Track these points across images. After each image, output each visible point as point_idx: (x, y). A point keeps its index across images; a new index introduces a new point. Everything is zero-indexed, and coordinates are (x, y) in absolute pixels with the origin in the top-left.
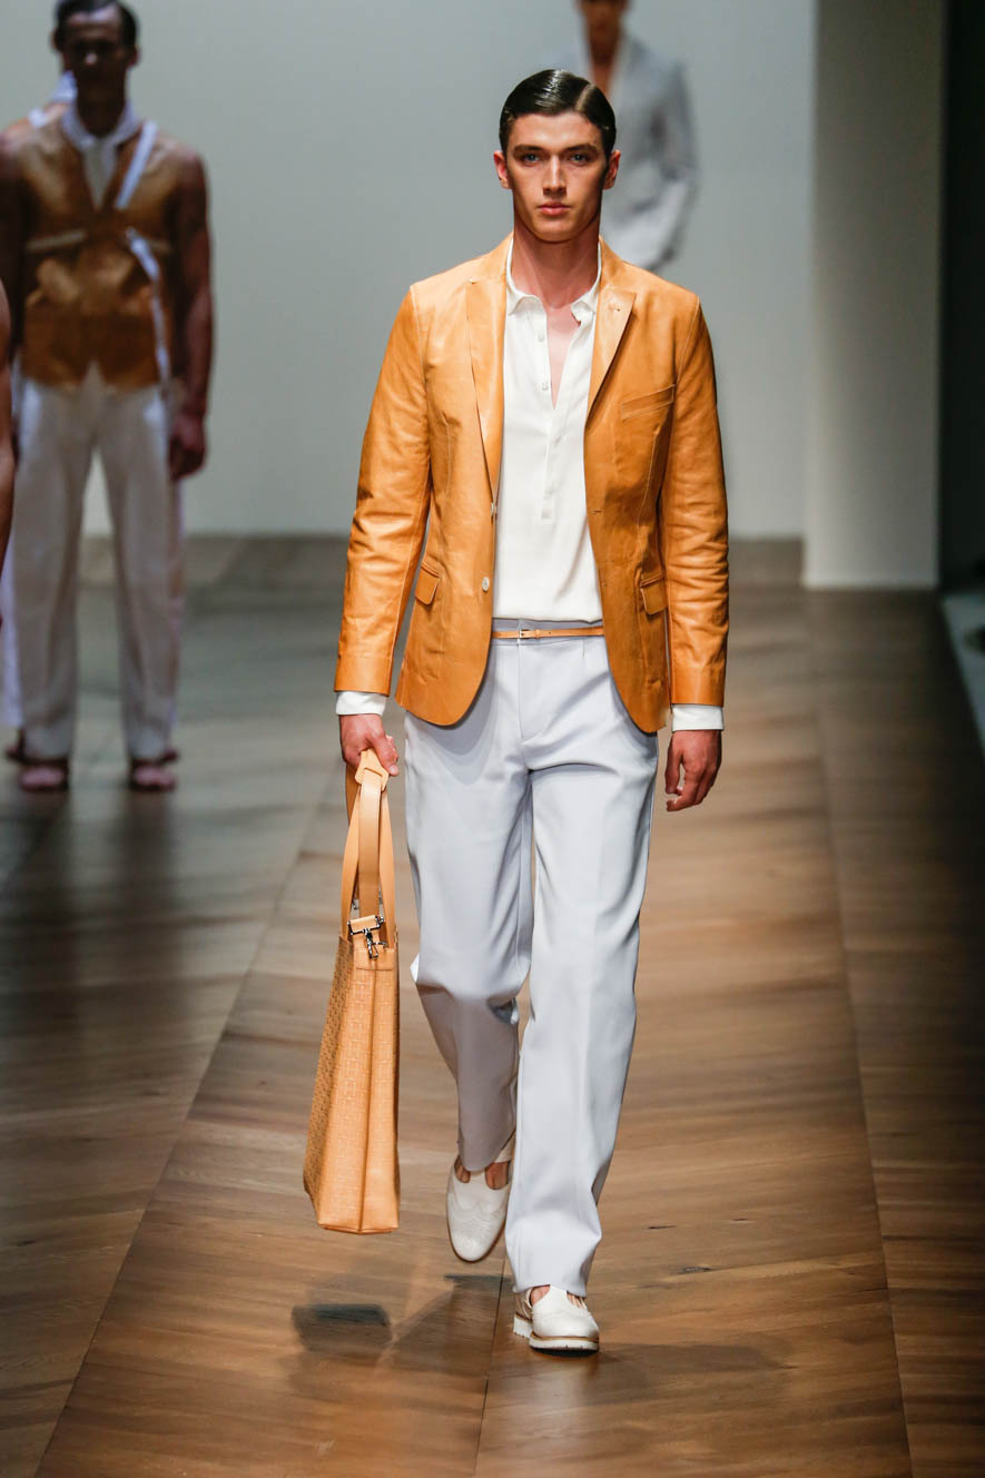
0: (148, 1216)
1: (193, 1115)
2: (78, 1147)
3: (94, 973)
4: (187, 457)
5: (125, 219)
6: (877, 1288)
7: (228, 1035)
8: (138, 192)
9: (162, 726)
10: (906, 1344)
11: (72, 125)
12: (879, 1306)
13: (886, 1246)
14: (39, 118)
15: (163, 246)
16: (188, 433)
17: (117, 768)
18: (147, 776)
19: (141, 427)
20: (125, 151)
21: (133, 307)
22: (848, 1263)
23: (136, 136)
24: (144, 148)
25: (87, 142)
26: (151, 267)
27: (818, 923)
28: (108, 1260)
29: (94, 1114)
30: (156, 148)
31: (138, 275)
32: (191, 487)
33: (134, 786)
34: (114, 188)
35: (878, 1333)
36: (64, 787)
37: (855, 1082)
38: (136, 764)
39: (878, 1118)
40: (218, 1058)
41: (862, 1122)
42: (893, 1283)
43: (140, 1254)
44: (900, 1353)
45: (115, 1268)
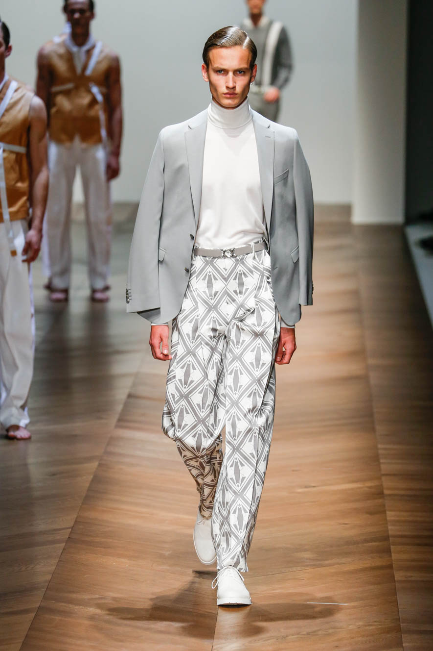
0: (100, 465)
1: (117, 426)
2: (71, 438)
3: (78, 372)
4: (113, 172)
5: (90, 79)
6: (379, 494)
7: (130, 396)
8: (94, 68)
9: (104, 277)
10: (391, 515)
11: (69, 43)
12: (380, 501)
13: (383, 478)
14: (58, 40)
15: (104, 90)
16: (113, 162)
17: (87, 292)
18: (99, 296)
19: (95, 161)
20: (89, 53)
21: (92, 113)
22: (369, 484)
23: (93, 47)
24: (96, 52)
25: (75, 49)
26: (99, 98)
27: (358, 354)
28: (84, 482)
29: (78, 426)
30: (101, 52)
31: (94, 101)
32: (115, 184)
33: (93, 300)
34: (85, 68)
35: (381, 511)
36: (66, 300)
37: (371, 415)
38: (94, 291)
39: (380, 429)
40: (126, 405)
41: (373, 430)
42: (386, 492)
43: (97, 480)
44: (388, 518)
45: (87, 485)
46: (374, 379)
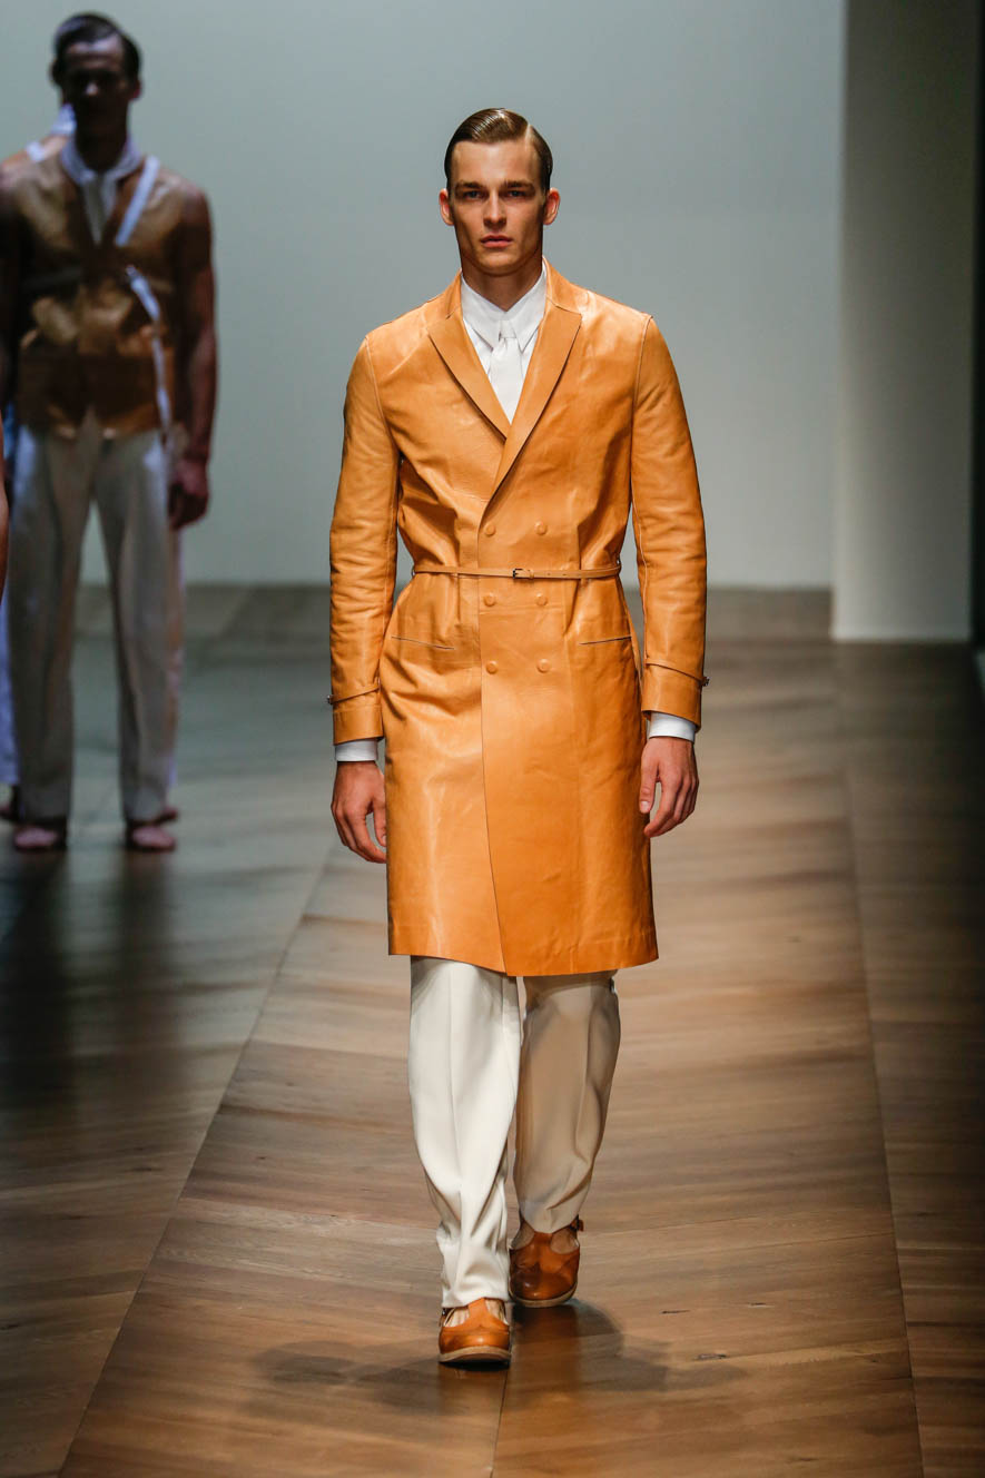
0: (139, 1298)
1: (189, 1191)
2: (66, 1225)
3: (90, 1042)
4: (189, 504)
5: (126, 257)
6: (899, 1376)
7: (224, 1107)
8: (139, 227)
9: (158, 786)
10: (930, 1436)
11: (69, 159)
12: (902, 1395)
13: (911, 1334)
14: (38, 153)
15: (164, 286)
16: (190, 478)
17: (114, 828)
18: (146, 836)
19: (142, 475)
20: (125, 187)
21: (133, 346)
22: (871, 1350)
23: (139, 171)
24: (145, 183)
25: (88, 176)
26: (152, 306)
27: (843, 992)
28: (97, 1344)
29: (89, 1189)
30: (158, 184)
31: (137, 316)
32: (191, 535)
33: (130, 846)
34: (113, 225)
35: (904, 1424)
36: (61, 846)
37: (880, 1159)
38: (133, 825)
39: (904, 1197)
40: (215, 1132)
41: (886, 1201)
42: (918, 1372)
43: (130, 1338)
44: (924, 1445)
45: (104, 1352)
46: (889, 1060)
